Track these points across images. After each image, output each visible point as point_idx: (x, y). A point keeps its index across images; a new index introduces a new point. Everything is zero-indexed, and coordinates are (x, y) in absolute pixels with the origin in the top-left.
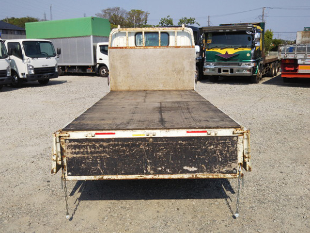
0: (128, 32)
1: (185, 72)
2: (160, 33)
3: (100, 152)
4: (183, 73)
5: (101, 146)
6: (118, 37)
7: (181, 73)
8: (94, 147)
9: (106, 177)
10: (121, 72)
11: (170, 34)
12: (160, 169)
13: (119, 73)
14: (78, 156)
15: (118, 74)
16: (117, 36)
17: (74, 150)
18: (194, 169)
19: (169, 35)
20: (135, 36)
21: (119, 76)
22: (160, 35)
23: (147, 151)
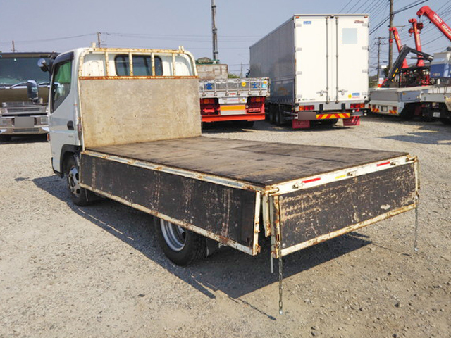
0: (109, 55)
1: (189, 112)
2: (153, 57)
3: (312, 206)
4: (187, 112)
5: (315, 197)
6: (90, 62)
7: (185, 113)
8: (307, 200)
9: (320, 239)
10: (101, 116)
11: (162, 59)
12: (364, 214)
13: (98, 118)
14: (292, 216)
15: (96, 119)
16: (88, 60)
17: (288, 210)
18: (388, 207)
19: (161, 61)
20: (115, 59)
21: (98, 122)
22: (153, 60)
23: (353, 194)
